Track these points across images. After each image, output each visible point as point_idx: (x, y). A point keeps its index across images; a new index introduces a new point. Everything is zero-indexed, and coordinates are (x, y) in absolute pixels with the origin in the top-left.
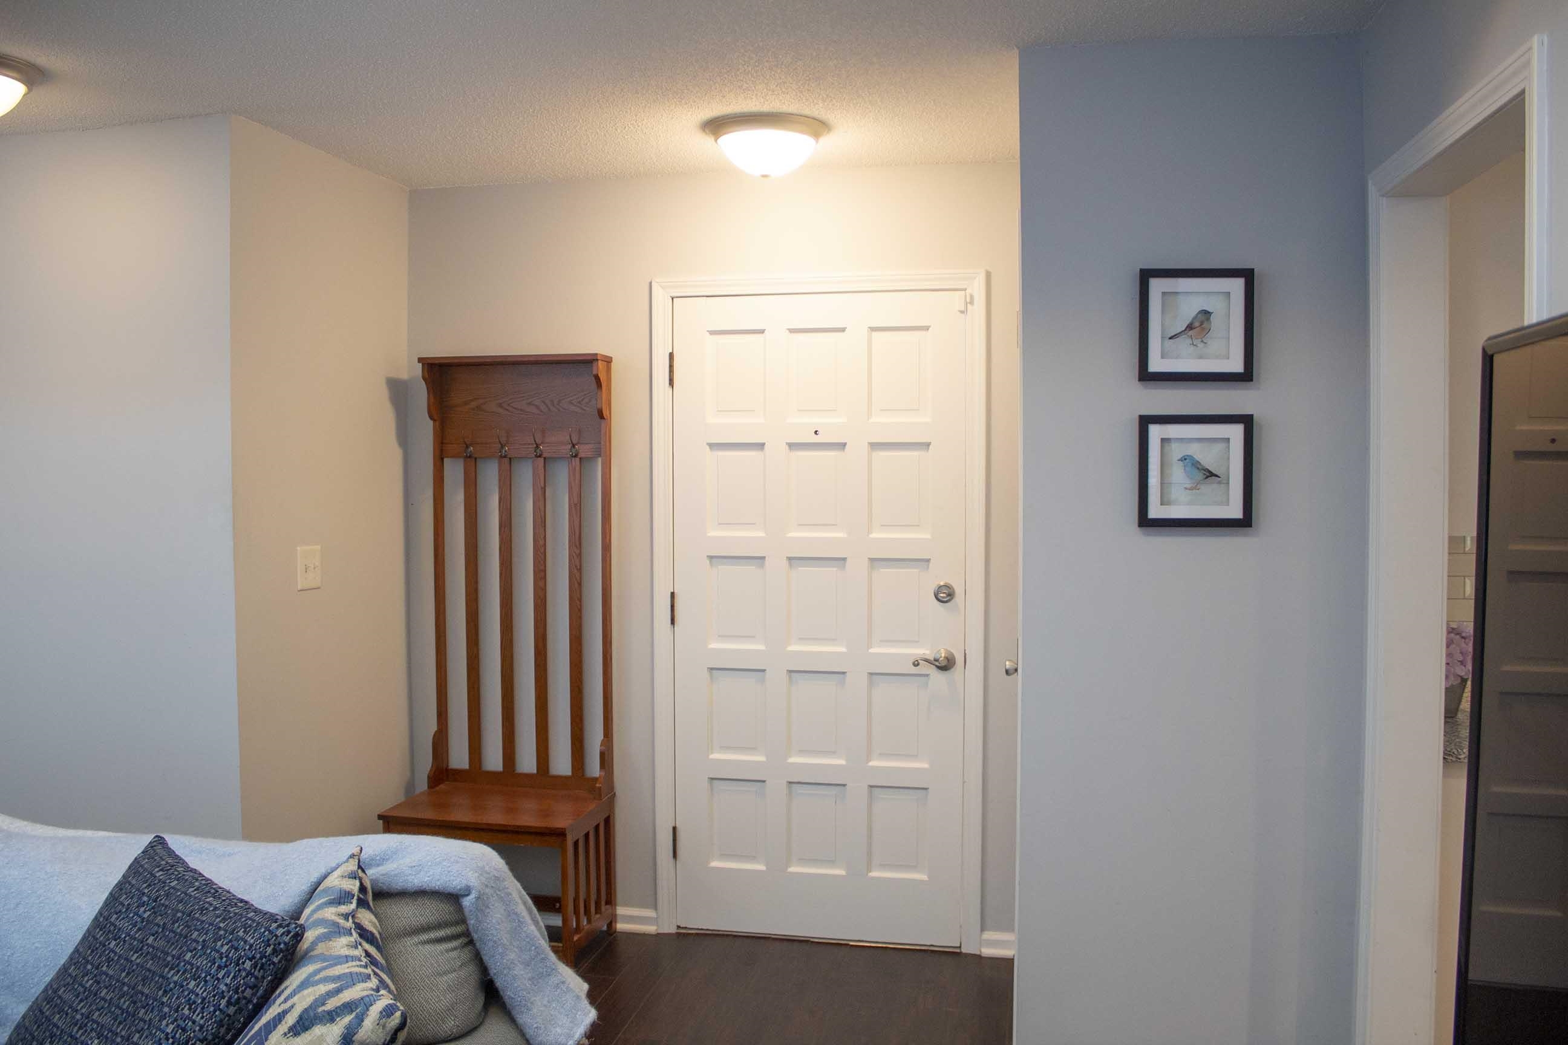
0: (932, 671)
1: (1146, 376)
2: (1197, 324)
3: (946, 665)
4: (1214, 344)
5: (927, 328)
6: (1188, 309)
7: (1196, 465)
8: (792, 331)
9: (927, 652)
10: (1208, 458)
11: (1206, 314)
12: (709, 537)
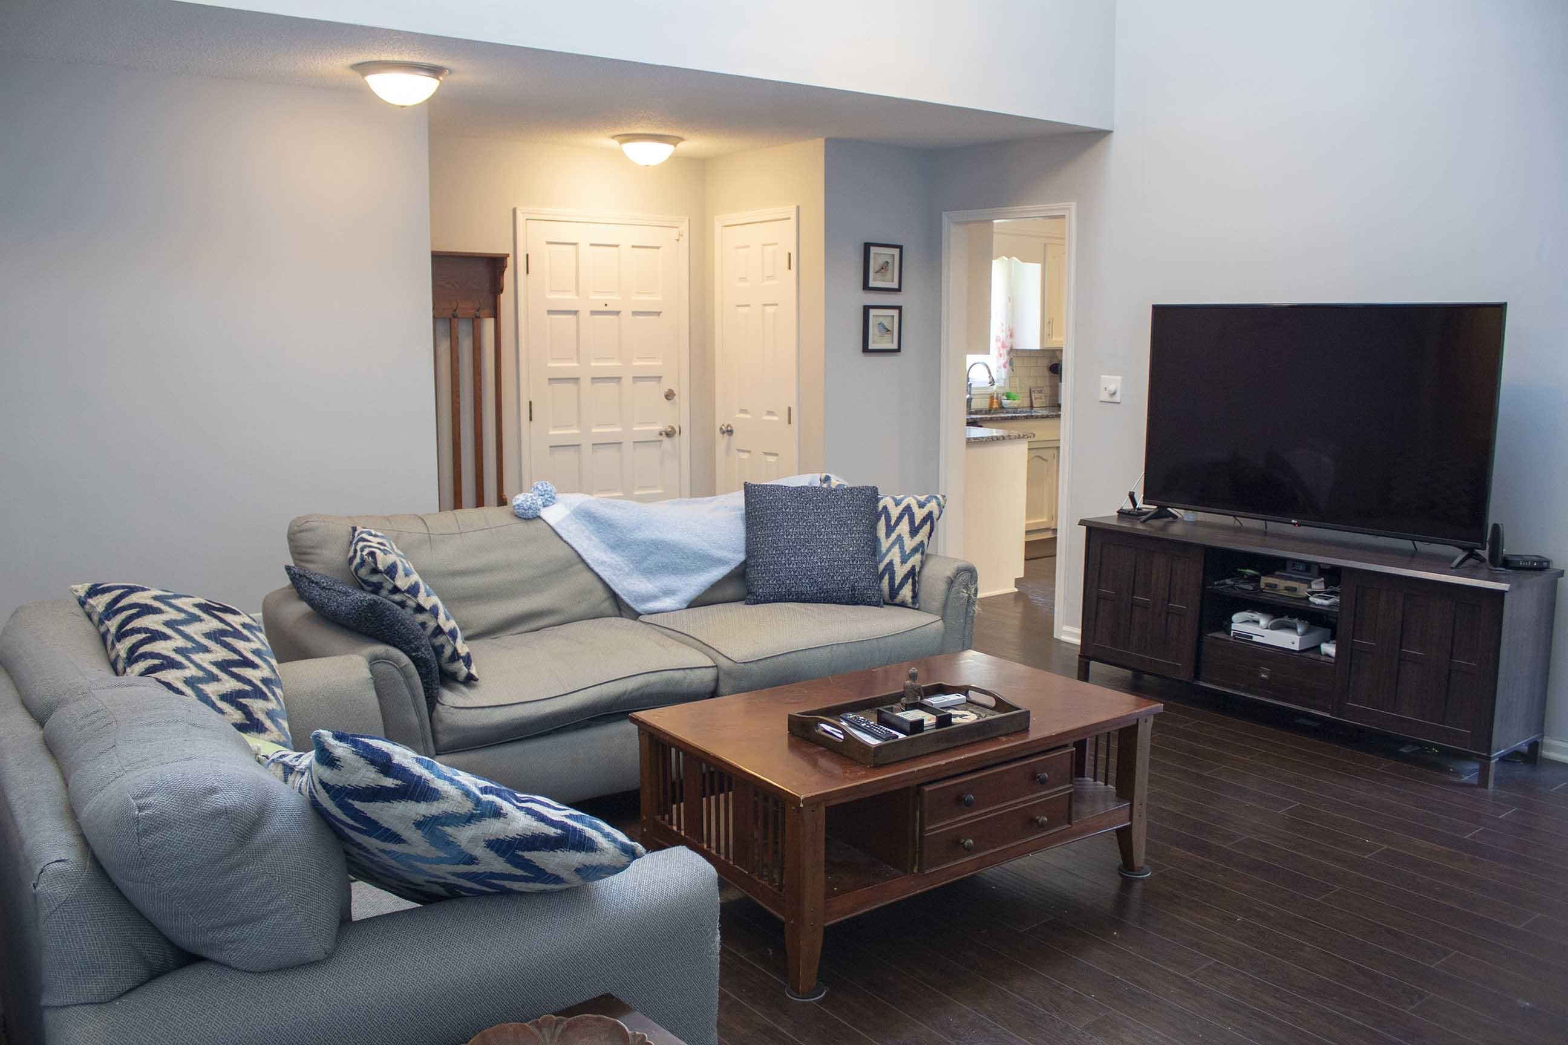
0: (664, 438)
1: (866, 287)
2: (884, 267)
3: (669, 434)
4: (889, 276)
5: (658, 248)
6: (881, 260)
7: (884, 326)
8: (592, 245)
9: (661, 427)
10: (887, 323)
11: (887, 263)
12: (550, 367)
